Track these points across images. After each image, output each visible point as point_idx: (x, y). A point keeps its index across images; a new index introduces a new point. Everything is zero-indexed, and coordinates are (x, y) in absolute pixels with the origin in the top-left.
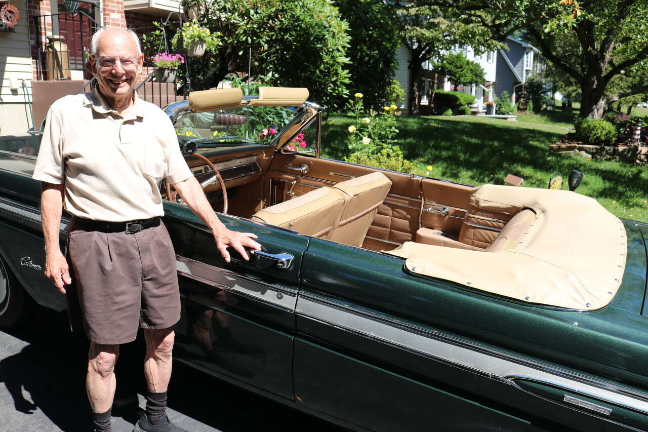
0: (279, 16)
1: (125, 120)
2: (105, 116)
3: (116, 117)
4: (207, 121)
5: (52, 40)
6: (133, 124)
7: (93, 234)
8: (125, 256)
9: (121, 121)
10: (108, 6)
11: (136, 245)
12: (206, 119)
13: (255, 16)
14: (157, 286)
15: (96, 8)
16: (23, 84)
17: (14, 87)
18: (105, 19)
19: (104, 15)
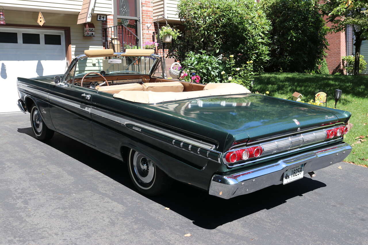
0: (221, 19)
4: (176, 75)
5: (112, 39)
10: (145, 20)
12: (176, 74)
13: (209, 20)
15: (138, 22)
16: (98, 61)
17: (94, 63)
18: (143, 27)
19: (142, 25)
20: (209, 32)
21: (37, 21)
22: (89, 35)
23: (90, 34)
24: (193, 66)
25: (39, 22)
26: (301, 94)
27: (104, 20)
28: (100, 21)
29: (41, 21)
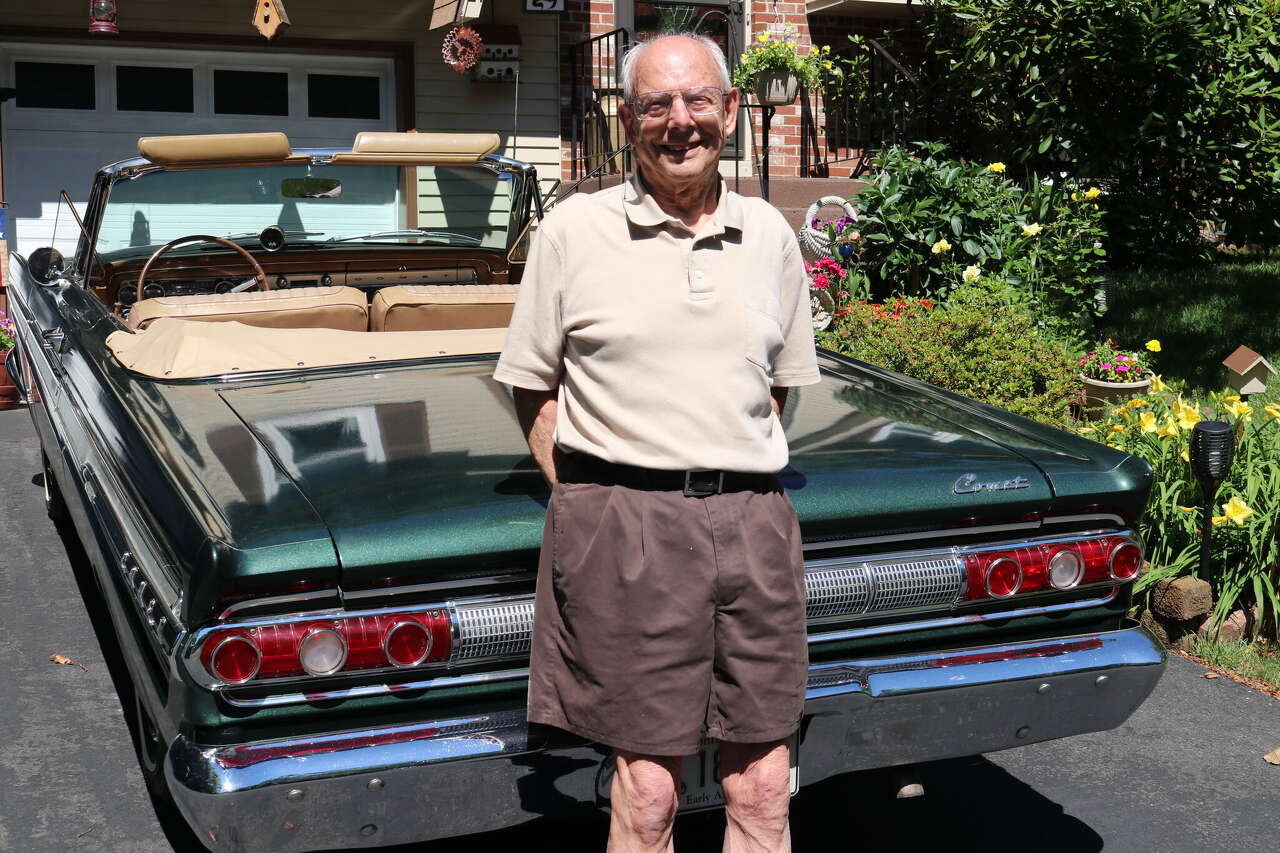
1: (696, 239)
2: (652, 231)
3: (681, 233)
6: (720, 248)
7: (610, 492)
8: (679, 547)
9: (689, 242)
11: (706, 523)
14: (752, 632)
19: (753, 31)
20: (1006, 53)
21: (252, 17)
22: (495, 74)
23: (500, 71)
24: (879, 216)
25: (258, 21)
26: (1261, 359)
27: (556, 8)
28: (537, 12)
29: (267, 19)
